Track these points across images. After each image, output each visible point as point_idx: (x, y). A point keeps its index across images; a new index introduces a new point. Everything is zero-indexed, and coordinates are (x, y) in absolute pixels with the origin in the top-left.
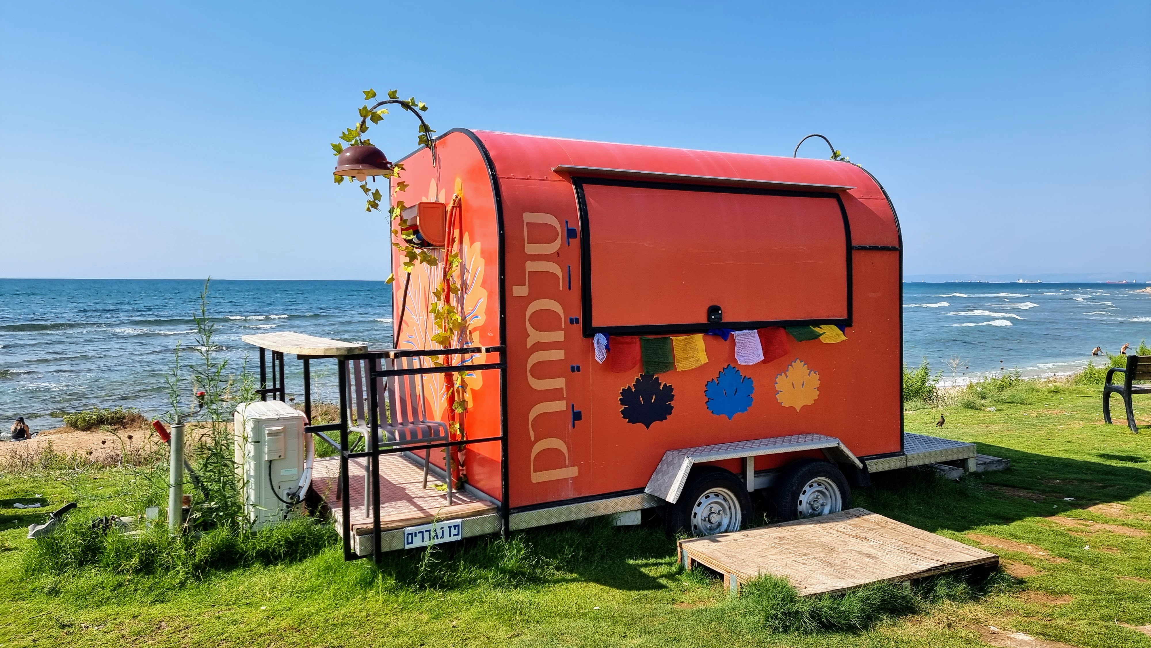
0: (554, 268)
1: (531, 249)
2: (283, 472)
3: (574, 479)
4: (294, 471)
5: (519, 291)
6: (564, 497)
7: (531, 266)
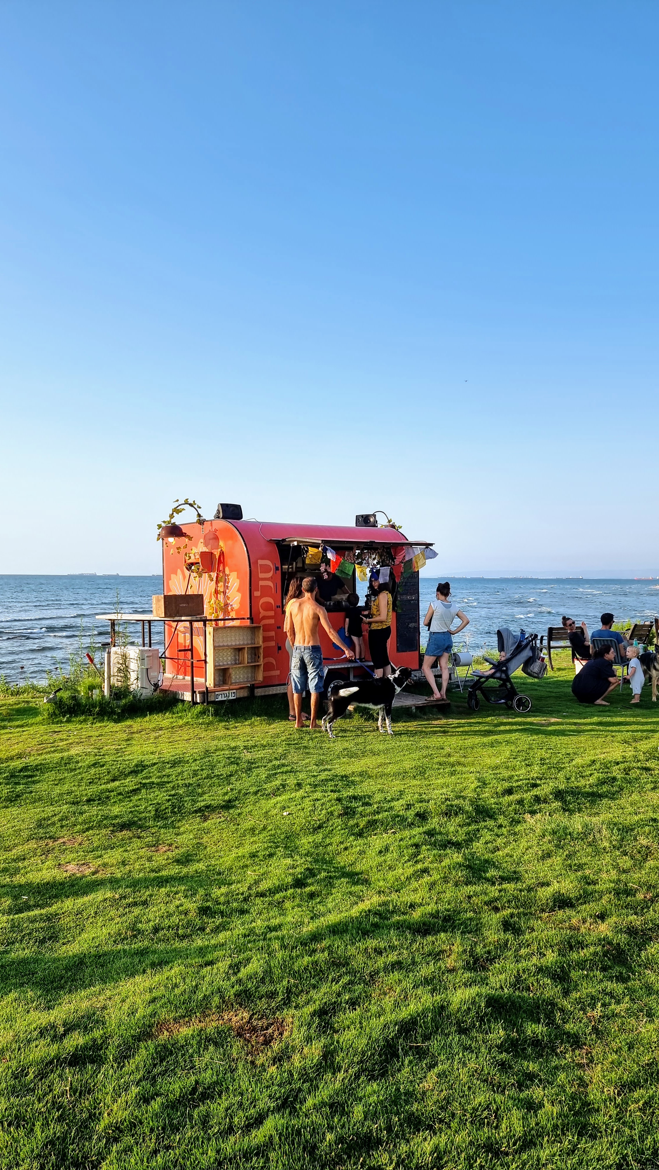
0: (270, 584)
1: (261, 575)
2: (152, 674)
3: (278, 676)
4: (156, 674)
5: (257, 594)
6: (274, 683)
7: (261, 583)
